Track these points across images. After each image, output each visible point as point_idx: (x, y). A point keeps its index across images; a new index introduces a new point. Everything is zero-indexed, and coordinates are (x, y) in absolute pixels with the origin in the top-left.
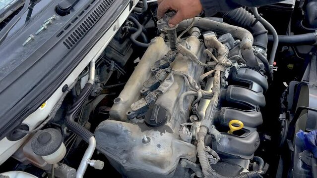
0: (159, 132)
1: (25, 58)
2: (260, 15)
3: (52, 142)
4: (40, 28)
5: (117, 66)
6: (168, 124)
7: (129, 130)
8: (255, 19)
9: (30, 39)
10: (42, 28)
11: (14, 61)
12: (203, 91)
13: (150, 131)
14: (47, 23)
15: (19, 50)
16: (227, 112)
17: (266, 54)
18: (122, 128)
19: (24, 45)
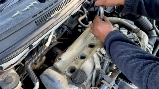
0: (77, 88)
1: (9, 27)
2: (156, 27)
3: (12, 83)
4: (25, 8)
5: (68, 29)
6: (84, 83)
7: (61, 81)
8: (152, 27)
9: (17, 14)
10: (27, 8)
11: (3, 27)
12: (110, 67)
13: (72, 85)
14: (31, 5)
15: (9, 19)
16: (121, 82)
17: (152, 50)
18: (57, 78)
19: (12, 16)
